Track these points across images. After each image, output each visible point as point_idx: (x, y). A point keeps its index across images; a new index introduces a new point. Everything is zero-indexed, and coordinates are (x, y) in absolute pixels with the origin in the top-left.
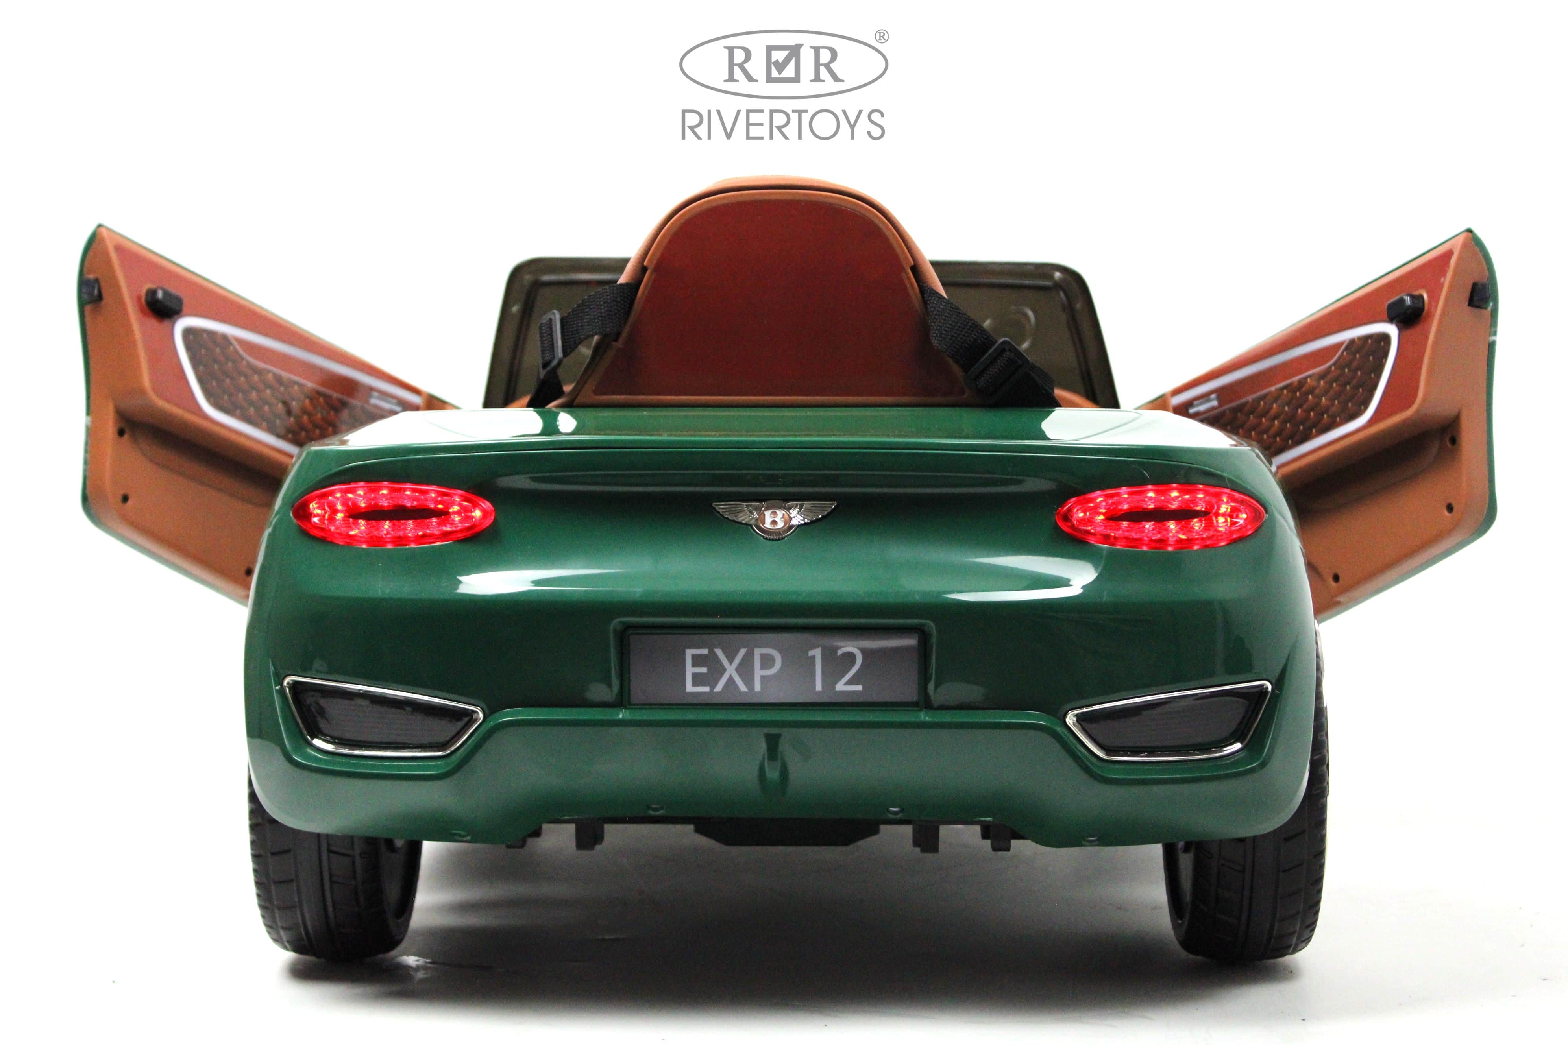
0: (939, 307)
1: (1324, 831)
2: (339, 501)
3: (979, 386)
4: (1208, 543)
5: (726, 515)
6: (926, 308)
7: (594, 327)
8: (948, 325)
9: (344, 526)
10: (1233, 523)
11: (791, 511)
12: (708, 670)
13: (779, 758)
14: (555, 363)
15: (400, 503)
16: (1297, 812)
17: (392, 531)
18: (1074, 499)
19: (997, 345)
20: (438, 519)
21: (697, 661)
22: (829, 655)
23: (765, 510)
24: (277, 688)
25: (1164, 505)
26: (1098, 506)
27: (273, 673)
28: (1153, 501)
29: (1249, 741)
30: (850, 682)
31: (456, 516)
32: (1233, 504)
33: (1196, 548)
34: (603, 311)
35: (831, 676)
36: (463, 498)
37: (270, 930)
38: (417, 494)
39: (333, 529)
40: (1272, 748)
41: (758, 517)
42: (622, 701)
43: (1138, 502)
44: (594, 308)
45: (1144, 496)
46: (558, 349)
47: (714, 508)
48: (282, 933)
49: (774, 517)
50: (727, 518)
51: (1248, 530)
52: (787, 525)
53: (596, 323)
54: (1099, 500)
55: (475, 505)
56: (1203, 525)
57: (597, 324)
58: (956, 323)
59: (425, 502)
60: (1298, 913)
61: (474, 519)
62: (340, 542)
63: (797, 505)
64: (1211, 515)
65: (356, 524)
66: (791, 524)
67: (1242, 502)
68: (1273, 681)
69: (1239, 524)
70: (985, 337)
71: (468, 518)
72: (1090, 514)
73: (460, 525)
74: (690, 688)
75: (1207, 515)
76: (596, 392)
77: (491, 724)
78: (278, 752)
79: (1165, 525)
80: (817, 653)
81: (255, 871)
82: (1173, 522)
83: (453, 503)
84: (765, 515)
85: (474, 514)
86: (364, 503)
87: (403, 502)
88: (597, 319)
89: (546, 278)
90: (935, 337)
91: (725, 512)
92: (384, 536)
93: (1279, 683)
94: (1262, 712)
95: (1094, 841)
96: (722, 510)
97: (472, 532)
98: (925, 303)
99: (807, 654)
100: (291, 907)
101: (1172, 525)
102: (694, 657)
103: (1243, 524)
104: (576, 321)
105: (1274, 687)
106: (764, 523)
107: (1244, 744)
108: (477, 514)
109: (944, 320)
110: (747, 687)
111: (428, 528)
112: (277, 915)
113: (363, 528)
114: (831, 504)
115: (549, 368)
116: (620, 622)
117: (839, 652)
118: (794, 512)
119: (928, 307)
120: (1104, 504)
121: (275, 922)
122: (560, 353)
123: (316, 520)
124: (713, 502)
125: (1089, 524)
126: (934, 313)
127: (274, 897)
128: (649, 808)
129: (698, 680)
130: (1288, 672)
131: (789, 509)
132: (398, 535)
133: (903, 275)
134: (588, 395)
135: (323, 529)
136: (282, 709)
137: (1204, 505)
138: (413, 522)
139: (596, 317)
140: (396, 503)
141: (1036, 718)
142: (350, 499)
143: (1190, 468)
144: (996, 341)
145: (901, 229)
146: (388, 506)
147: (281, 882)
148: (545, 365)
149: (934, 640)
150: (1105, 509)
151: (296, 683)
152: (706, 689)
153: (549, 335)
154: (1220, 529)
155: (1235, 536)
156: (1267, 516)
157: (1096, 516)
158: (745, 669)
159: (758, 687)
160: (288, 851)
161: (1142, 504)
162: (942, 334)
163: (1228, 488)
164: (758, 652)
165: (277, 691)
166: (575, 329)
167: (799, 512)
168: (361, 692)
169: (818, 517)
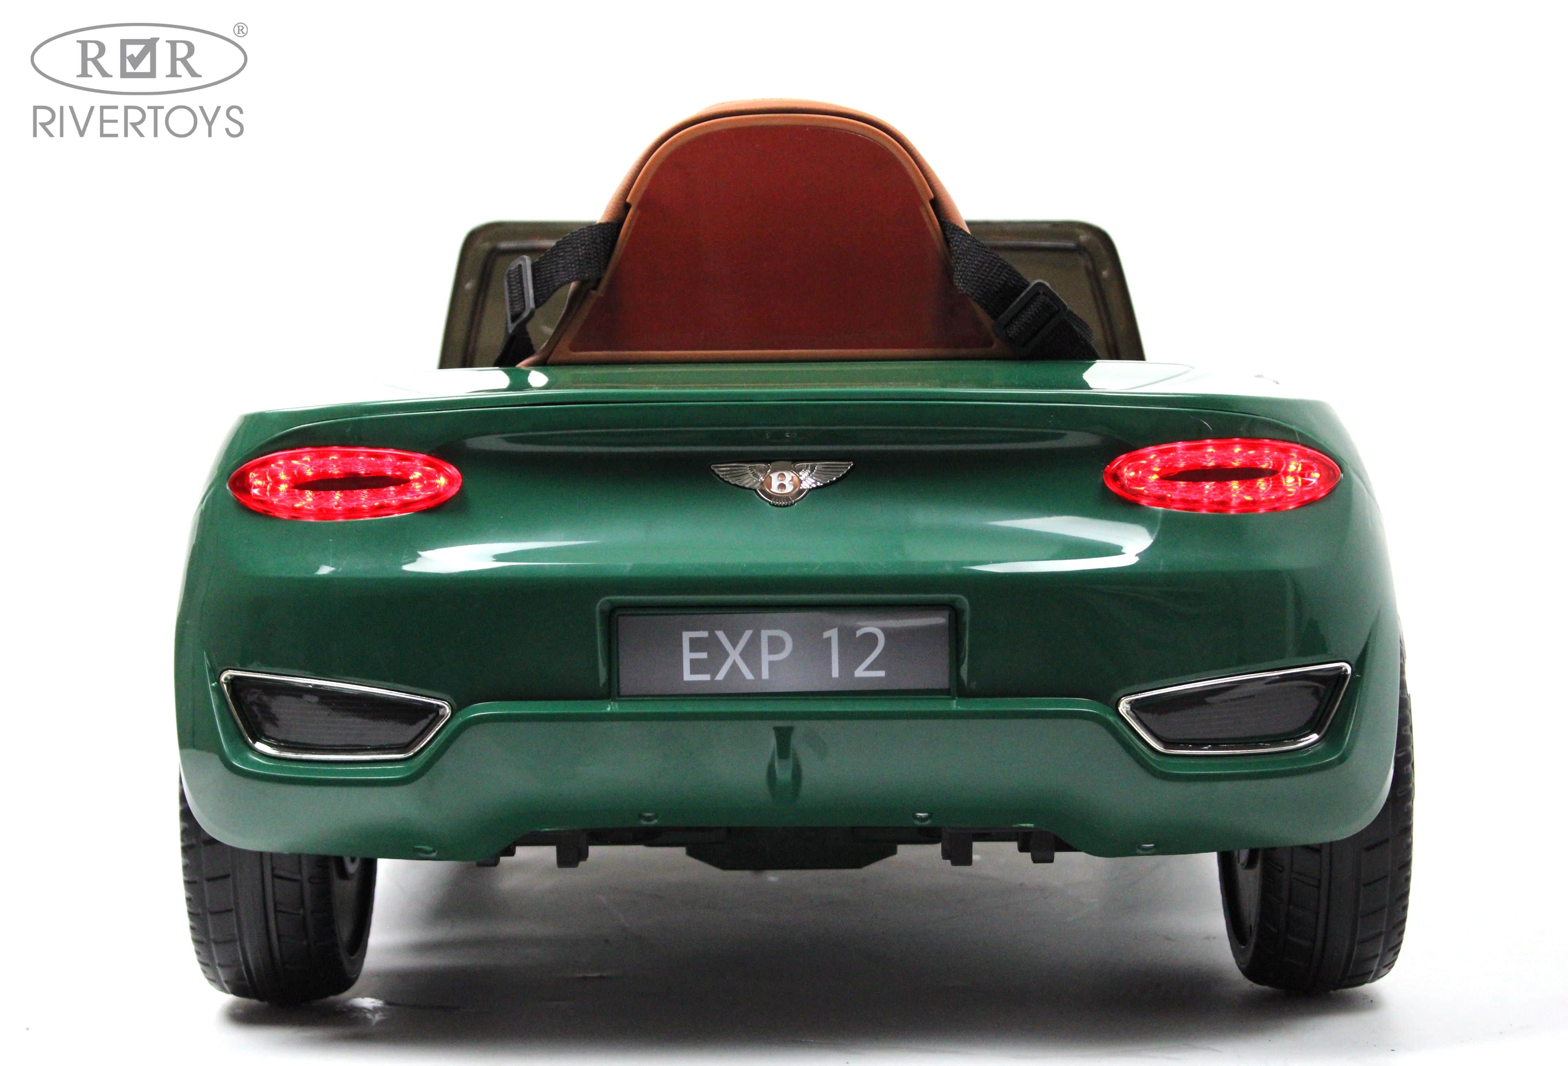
0: (963, 245)
1: (1410, 839)
2: (283, 469)
3: (1010, 335)
4: (1277, 505)
5: (726, 478)
6: (948, 246)
7: (571, 273)
8: (973, 266)
9: (288, 497)
10: (1305, 483)
11: (801, 473)
12: (709, 654)
13: (791, 755)
14: (525, 315)
15: (353, 470)
16: (1379, 815)
17: (345, 501)
18: (1124, 456)
19: (1028, 289)
20: (396, 488)
21: (695, 645)
22: (847, 636)
23: (771, 472)
24: (213, 684)
25: (1226, 463)
26: (1150, 463)
27: (208, 668)
28: (1214, 457)
29: (1327, 732)
30: (869, 668)
31: (417, 484)
32: (1302, 460)
33: (1261, 511)
34: (580, 254)
35: (851, 659)
36: (426, 463)
37: (205, 968)
38: (372, 459)
39: (275, 501)
40: (1353, 740)
41: (763, 480)
42: (610, 692)
43: (1196, 458)
44: (569, 251)
45: (1204, 451)
46: (529, 300)
47: (713, 471)
48: (220, 971)
49: (783, 480)
50: (728, 482)
51: (1320, 492)
52: (797, 489)
53: (572, 268)
54: (1152, 457)
55: (440, 471)
56: (1271, 486)
57: (574, 269)
58: (984, 263)
59: (382, 468)
60: (1381, 934)
61: (438, 486)
62: (284, 516)
63: (808, 466)
64: (1279, 474)
65: (302, 495)
66: (801, 488)
67: (1314, 459)
68: (1353, 662)
69: (1311, 484)
70: (1016, 279)
71: (431, 486)
72: (1142, 473)
73: (423, 493)
74: (688, 676)
75: (1275, 474)
76: (573, 348)
77: (459, 720)
78: (216, 759)
79: (1228, 485)
80: (833, 634)
81: (189, 900)
82: (1237, 482)
83: (414, 468)
84: (771, 478)
85: (437, 481)
86: (312, 471)
87: (356, 469)
88: (574, 263)
89: (504, 245)
90: (960, 279)
91: (726, 475)
92: (335, 508)
93: (1360, 665)
94: (1340, 699)
95: (1150, 848)
96: (722, 473)
97: (436, 501)
98: (947, 241)
99: (822, 635)
100: (232, 941)
101: (1235, 485)
102: (692, 641)
103: (1317, 483)
104: (549, 266)
105: (1354, 669)
106: (770, 486)
107: (1320, 735)
108: (442, 481)
109: (969, 260)
110: (753, 674)
111: (386, 497)
112: (214, 949)
113: (310, 500)
114: (847, 464)
115: (518, 321)
116: (609, 601)
117: (859, 633)
118: (804, 475)
119: (951, 245)
120: (1158, 460)
121: (212, 959)
122: (531, 304)
123: (255, 491)
124: (711, 465)
125: (1141, 484)
126: (958, 252)
127: (211, 929)
128: (641, 816)
129: (696, 667)
130: (1369, 656)
131: (798, 471)
132: (351, 506)
133: (922, 210)
134: (563, 351)
135: (262, 502)
136: (219, 708)
137: (1271, 462)
138: (368, 491)
139: (573, 261)
140: (347, 471)
141: (1084, 705)
142: (295, 466)
143: (1254, 419)
144: (1028, 285)
145: (919, 158)
146: (338, 474)
147: (217, 913)
148: (514, 318)
149: (967, 617)
150: (1159, 467)
151: (236, 678)
152: (706, 677)
153: (518, 283)
154: (1290, 490)
155: (1306, 498)
156: (1342, 475)
157: (1149, 476)
158: (751, 654)
159: (765, 675)
160: (226, 876)
161: (1201, 462)
162: (968, 276)
163: (1298, 444)
164: (765, 634)
165: (212, 687)
166: (549, 275)
167: (810, 474)
168: (311, 686)
169: (831, 480)
